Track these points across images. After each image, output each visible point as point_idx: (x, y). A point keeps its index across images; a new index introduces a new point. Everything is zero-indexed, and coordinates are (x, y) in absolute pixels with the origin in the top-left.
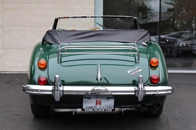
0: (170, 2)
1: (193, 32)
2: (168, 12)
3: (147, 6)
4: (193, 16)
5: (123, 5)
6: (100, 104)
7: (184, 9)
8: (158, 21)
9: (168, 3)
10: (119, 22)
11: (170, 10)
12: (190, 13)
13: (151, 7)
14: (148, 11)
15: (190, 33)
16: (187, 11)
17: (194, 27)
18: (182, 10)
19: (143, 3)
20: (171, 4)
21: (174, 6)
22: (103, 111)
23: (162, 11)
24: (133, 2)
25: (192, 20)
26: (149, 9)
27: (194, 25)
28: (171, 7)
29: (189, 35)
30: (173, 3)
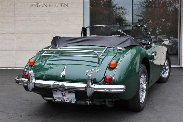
0: (140, 15)
1: (157, 37)
2: (138, 22)
3: (123, 18)
4: (157, 25)
5: (104, 17)
6: (65, 96)
7: (150, 20)
8: (131, 29)
9: (138, 16)
10: (101, 30)
11: (140, 21)
12: (155, 23)
13: (126, 19)
14: (123, 22)
15: (155, 38)
16: (153, 21)
17: (158, 33)
18: (149, 21)
19: (120, 15)
20: (141, 16)
21: (143, 17)
22: (69, 102)
23: (134, 21)
24: (112, 15)
25: (157, 28)
26: (124, 20)
27: (157, 32)
28: (141, 18)
29: (154, 39)
30: (142, 15)
